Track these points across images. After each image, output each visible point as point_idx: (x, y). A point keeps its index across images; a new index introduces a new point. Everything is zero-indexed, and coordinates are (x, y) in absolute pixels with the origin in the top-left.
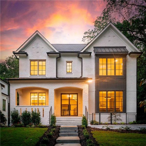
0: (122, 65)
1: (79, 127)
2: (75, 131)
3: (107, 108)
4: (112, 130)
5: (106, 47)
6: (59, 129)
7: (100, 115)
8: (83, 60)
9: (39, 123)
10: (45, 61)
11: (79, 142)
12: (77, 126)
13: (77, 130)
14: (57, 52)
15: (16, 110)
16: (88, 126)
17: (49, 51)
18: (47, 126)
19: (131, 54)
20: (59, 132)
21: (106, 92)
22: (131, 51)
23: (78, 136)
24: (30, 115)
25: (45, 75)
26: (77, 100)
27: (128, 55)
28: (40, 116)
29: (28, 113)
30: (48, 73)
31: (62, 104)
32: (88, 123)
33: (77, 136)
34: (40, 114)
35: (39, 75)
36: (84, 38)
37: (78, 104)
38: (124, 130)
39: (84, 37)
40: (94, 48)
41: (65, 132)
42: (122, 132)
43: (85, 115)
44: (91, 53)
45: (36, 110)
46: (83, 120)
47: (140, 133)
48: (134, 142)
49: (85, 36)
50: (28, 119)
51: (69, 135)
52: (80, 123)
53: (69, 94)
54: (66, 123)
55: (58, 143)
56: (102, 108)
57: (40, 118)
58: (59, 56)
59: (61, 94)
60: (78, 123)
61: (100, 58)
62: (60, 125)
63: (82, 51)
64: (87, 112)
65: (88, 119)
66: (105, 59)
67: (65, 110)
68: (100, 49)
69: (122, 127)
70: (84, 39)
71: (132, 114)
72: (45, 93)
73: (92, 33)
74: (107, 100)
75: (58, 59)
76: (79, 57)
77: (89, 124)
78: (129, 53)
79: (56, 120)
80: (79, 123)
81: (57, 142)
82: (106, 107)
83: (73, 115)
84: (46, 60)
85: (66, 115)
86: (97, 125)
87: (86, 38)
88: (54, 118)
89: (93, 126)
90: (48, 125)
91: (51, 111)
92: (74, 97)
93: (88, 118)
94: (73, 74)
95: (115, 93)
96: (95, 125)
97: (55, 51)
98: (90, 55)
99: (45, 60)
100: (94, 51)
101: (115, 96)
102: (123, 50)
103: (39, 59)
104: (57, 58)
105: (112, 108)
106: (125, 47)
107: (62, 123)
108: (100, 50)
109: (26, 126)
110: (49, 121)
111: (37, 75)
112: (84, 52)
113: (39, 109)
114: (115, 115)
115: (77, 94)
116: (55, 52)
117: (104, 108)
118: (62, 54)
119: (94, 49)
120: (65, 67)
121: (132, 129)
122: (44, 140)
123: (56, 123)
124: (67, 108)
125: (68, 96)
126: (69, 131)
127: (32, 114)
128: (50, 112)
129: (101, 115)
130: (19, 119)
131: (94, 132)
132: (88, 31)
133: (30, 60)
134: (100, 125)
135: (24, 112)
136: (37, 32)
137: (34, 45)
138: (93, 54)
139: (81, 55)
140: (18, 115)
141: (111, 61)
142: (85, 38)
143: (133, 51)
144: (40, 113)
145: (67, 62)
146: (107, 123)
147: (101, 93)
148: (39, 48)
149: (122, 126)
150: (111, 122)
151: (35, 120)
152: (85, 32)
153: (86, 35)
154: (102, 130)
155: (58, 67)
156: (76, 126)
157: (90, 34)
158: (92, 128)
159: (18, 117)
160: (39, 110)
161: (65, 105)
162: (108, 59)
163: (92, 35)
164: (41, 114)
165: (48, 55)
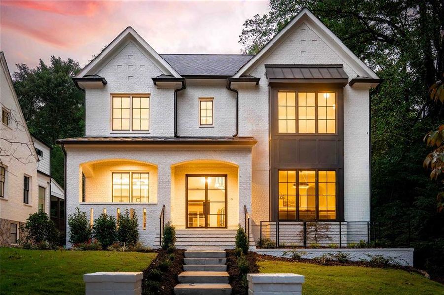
0: (334, 108)
1: (228, 253)
2: (220, 260)
3: (298, 211)
4: (305, 260)
5: (295, 65)
6: (183, 255)
7: (278, 225)
8: (241, 95)
9: (135, 242)
10: (149, 97)
11: (228, 282)
12: (225, 250)
13: (224, 259)
14: (177, 76)
15: (81, 213)
16: (249, 250)
17: (157, 74)
18: (155, 249)
19: (356, 83)
20: (183, 262)
21: (295, 171)
22: (355, 77)
23: (226, 271)
24: (114, 223)
25: (149, 131)
26: (226, 189)
27: (348, 84)
28: (137, 228)
29: (109, 219)
30: (155, 126)
31: (189, 199)
32: (251, 244)
33: (224, 271)
34: (138, 223)
35: (132, 130)
36: (244, 36)
37: (228, 200)
38: (334, 261)
39: (243, 33)
40: (267, 67)
41: (196, 262)
42: (326, 264)
43: (243, 226)
44: (259, 79)
45: (127, 213)
46: (238, 237)
47: (367, 267)
48: (347, 281)
49: (246, 29)
50: (110, 233)
51: (206, 269)
52: (232, 244)
53: (206, 176)
54: (199, 244)
55: (182, 283)
56: (285, 209)
57: (137, 231)
58: (181, 87)
59: (187, 176)
60: (227, 244)
61: (280, 91)
62: (185, 248)
63: (237, 76)
64: (247, 219)
65: (251, 236)
66: (294, 94)
67: (195, 214)
68: (280, 70)
69: (330, 254)
70: (244, 38)
71: (360, 223)
72: (149, 173)
73: (265, 24)
74: (297, 190)
75: (180, 93)
76: (229, 88)
77: (253, 247)
78: (350, 80)
79: (176, 236)
80: (230, 244)
81: (180, 280)
82: (294, 209)
83: (216, 226)
84: (150, 94)
85: (198, 226)
86: (271, 250)
87: (250, 34)
88: (171, 230)
89: (261, 252)
90: (157, 248)
91: (162, 216)
92: (219, 182)
93: (250, 232)
94: (215, 129)
95: (317, 176)
96: (267, 248)
97: (170, 73)
98: (257, 84)
99: (147, 96)
100: (266, 74)
101: (317, 183)
102: (335, 74)
103: (133, 93)
104: (176, 91)
105: (310, 211)
106: (341, 66)
107: (190, 244)
108: (279, 74)
109: (108, 248)
110: (159, 240)
111: (129, 131)
112: (241, 76)
113: (135, 211)
114: (316, 226)
115: (226, 176)
116: (173, 76)
117: (290, 209)
118: (188, 80)
119: (267, 71)
120: (197, 111)
121: (352, 260)
122: (152, 274)
123: (176, 244)
124: (200, 209)
125: (202, 181)
126: (205, 260)
127: (118, 221)
128: (160, 219)
129: (280, 226)
130: (89, 233)
131: (262, 263)
132: (254, 19)
133: (111, 94)
134: (278, 249)
135: (100, 216)
136: (129, 31)
137: (121, 61)
138: (264, 83)
139: (234, 84)
140: (85, 223)
141: (307, 98)
142: (247, 36)
143: (361, 75)
144: (137, 220)
145: (201, 100)
146: (295, 245)
147: (282, 173)
148: (134, 68)
149: (330, 252)
150: (305, 243)
151: (125, 237)
152: (247, 22)
153: (250, 28)
154: (283, 259)
155: (179, 112)
156: (222, 250)
157: (259, 26)
158: (259, 256)
159: (86, 228)
160: (134, 213)
161: (195, 202)
162: (299, 94)
163: (264, 28)
164: (140, 223)
165: (155, 84)
